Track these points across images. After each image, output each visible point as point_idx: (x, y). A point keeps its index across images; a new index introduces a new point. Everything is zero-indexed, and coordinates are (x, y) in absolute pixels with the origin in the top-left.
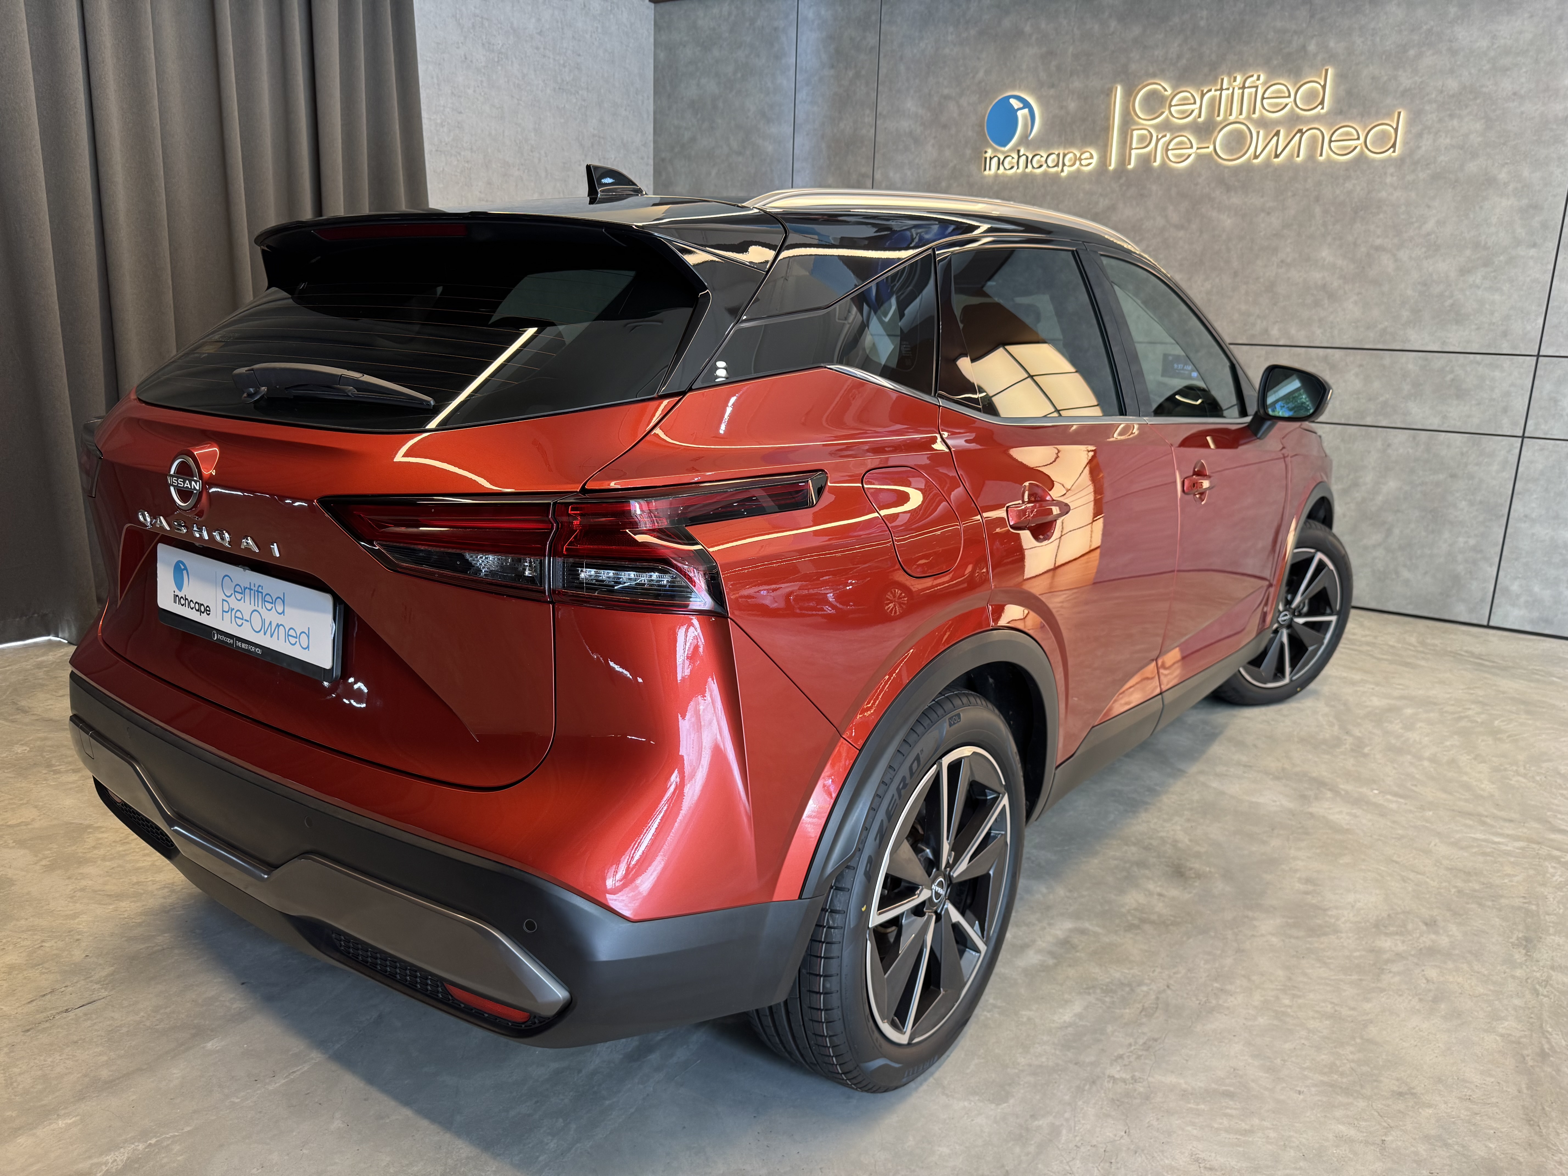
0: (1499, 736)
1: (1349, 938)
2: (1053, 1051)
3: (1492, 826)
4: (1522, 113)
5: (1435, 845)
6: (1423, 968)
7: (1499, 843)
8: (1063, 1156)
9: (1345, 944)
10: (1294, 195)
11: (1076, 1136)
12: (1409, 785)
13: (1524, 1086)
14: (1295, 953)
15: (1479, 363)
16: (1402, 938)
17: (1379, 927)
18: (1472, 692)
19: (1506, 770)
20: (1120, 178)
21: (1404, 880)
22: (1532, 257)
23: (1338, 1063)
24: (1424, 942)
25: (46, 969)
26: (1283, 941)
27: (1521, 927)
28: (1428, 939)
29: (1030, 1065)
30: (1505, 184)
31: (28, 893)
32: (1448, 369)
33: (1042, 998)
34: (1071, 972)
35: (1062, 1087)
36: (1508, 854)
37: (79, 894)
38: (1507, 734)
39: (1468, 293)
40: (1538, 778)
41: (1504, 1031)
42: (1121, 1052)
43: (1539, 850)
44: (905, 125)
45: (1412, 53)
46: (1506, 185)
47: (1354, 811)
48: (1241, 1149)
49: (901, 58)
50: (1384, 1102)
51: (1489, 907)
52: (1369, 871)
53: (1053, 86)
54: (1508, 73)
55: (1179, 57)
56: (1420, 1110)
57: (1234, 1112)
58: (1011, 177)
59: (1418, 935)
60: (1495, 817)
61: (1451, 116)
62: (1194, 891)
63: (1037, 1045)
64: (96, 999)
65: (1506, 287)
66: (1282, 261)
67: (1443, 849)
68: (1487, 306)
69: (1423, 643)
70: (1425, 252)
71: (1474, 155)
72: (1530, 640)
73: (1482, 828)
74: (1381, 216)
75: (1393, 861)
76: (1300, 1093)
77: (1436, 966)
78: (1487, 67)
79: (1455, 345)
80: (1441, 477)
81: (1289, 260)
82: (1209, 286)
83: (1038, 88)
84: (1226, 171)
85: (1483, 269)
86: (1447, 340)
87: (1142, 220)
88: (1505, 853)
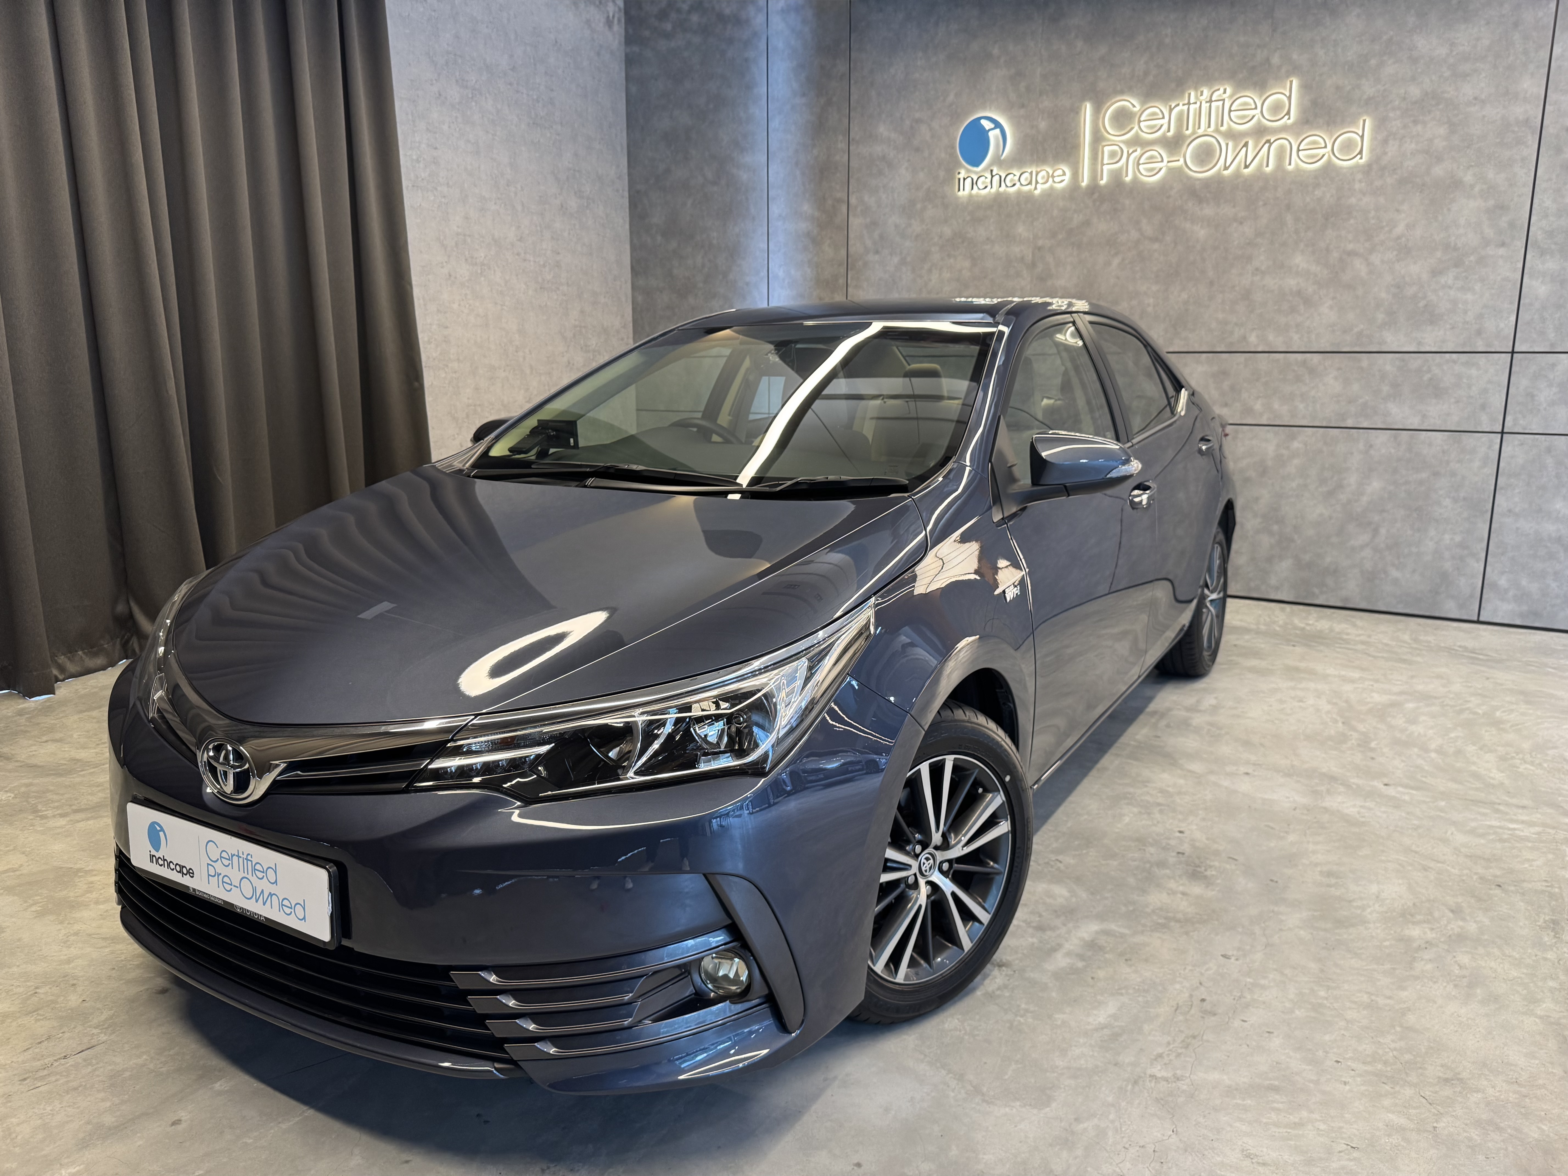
0: (1501, 726)
1: (1377, 928)
2: (1091, 1053)
3: (1507, 814)
4: (1484, 117)
5: (1452, 834)
6: (1455, 954)
7: (1515, 829)
8: (1112, 1158)
9: (1374, 934)
10: (1265, 204)
11: (1123, 1137)
12: (1418, 776)
14: (1324, 945)
15: (1455, 362)
16: (1430, 926)
17: (1406, 916)
18: (1470, 685)
20: (1093, 193)
21: (1425, 869)
22: (1502, 257)
23: (1380, 1052)
24: (1452, 929)
25: (41, 1015)
26: (1312, 934)
28: (1455, 926)
29: (1069, 1068)
30: (1471, 186)
31: (19, 940)
32: (1425, 368)
33: (1075, 1001)
34: (1101, 974)
35: (1104, 1089)
36: (1527, 839)
37: (72, 938)
38: (1509, 725)
39: (1441, 294)
40: (1545, 765)
42: (1160, 1050)
44: (878, 149)
45: (1373, 62)
47: (1367, 804)
48: (1292, 1143)
49: (872, 84)
50: (1431, 1089)
51: (1512, 892)
52: (1390, 861)
53: (1023, 106)
54: (1468, 78)
55: (1146, 73)
57: (1280, 1106)
58: (985, 197)
59: (1446, 923)
60: (1507, 805)
61: (1415, 122)
62: (1218, 889)
63: (1073, 1048)
64: (96, 1043)
65: (1478, 287)
66: (1257, 269)
67: (1460, 838)
68: (1460, 306)
69: (1416, 640)
70: (1397, 255)
71: (1440, 159)
72: (1521, 634)
73: (1497, 815)
74: (1352, 221)
75: (1412, 851)
76: (1345, 1083)
77: (1467, 952)
78: (1448, 73)
79: (1430, 345)
80: (1424, 475)
81: (1263, 268)
82: (1186, 296)
83: (1009, 109)
84: (1197, 183)
85: (1454, 269)
86: (1423, 341)
87: (1116, 234)
88: (1522, 839)
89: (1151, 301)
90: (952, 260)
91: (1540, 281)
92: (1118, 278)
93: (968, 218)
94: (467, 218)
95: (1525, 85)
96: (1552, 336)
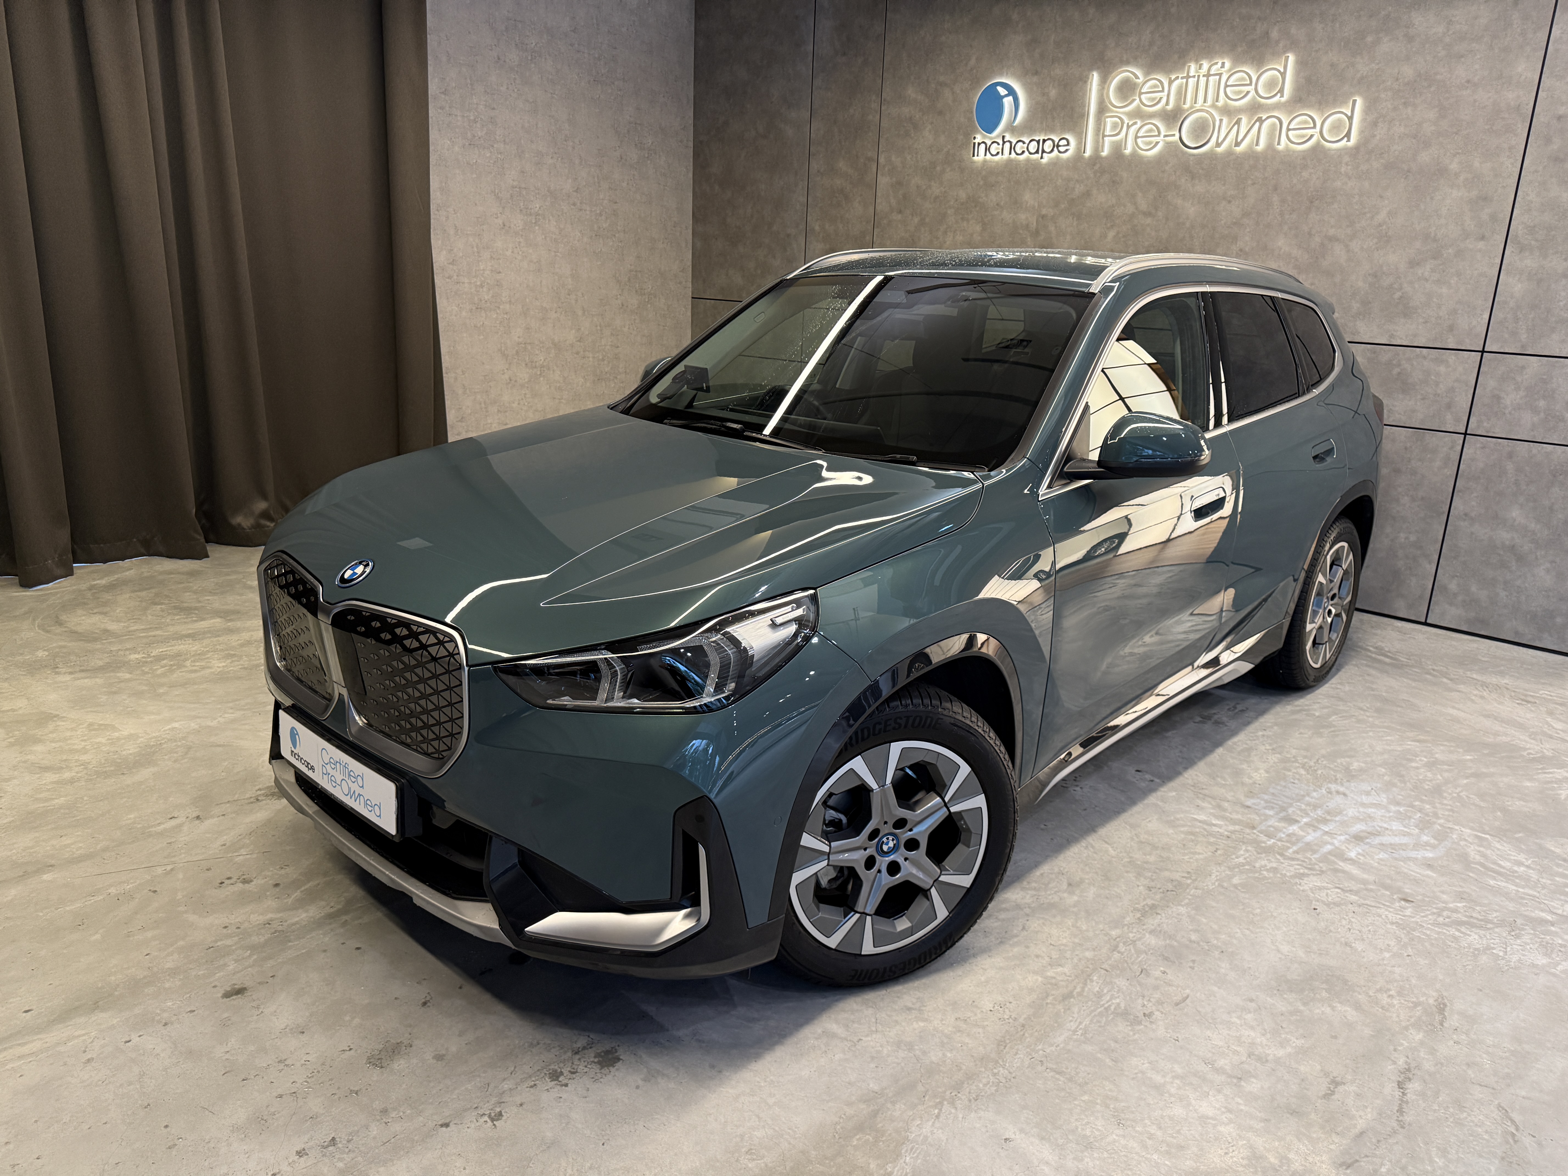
3: (1225, 810)
4: (1475, 101)
7: (1215, 825)
10: (1253, 184)
15: (1425, 358)
16: (1035, 893)
20: (1094, 165)
22: (1480, 250)
27: (1158, 897)
32: (1394, 362)
36: (1214, 835)
39: (1417, 286)
41: (1053, 975)
43: (1249, 834)
44: (906, 110)
45: (1369, 39)
46: (1457, 175)
49: (904, 46)
51: (1145, 877)
53: (1036, 73)
54: (1463, 59)
55: (1151, 44)
56: (915, 1023)
58: (997, 163)
60: (1235, 803)
61: (1405, 104)
65: (1454, 281)
66: (1241, 250)
67: (1152, 826)
68: (1435, 300)
70: (1377, 243)
71: (1427, 145)
73: (1213, 811)
74: (1336, 206)
78: (1443, 53)
79: (1401, 338)
81: (1247, 249)
83: (1023, 75)
84: (1192, 158)
85: (1431, 261)
86: (1395, 333)
87: (1113, 206)
88: (1210, 834)
90: (965, 224)
91: (1517, 278)
93: (981, 183)
94: (523, 172)
95: (1520, 70)
96: (1524, 337)
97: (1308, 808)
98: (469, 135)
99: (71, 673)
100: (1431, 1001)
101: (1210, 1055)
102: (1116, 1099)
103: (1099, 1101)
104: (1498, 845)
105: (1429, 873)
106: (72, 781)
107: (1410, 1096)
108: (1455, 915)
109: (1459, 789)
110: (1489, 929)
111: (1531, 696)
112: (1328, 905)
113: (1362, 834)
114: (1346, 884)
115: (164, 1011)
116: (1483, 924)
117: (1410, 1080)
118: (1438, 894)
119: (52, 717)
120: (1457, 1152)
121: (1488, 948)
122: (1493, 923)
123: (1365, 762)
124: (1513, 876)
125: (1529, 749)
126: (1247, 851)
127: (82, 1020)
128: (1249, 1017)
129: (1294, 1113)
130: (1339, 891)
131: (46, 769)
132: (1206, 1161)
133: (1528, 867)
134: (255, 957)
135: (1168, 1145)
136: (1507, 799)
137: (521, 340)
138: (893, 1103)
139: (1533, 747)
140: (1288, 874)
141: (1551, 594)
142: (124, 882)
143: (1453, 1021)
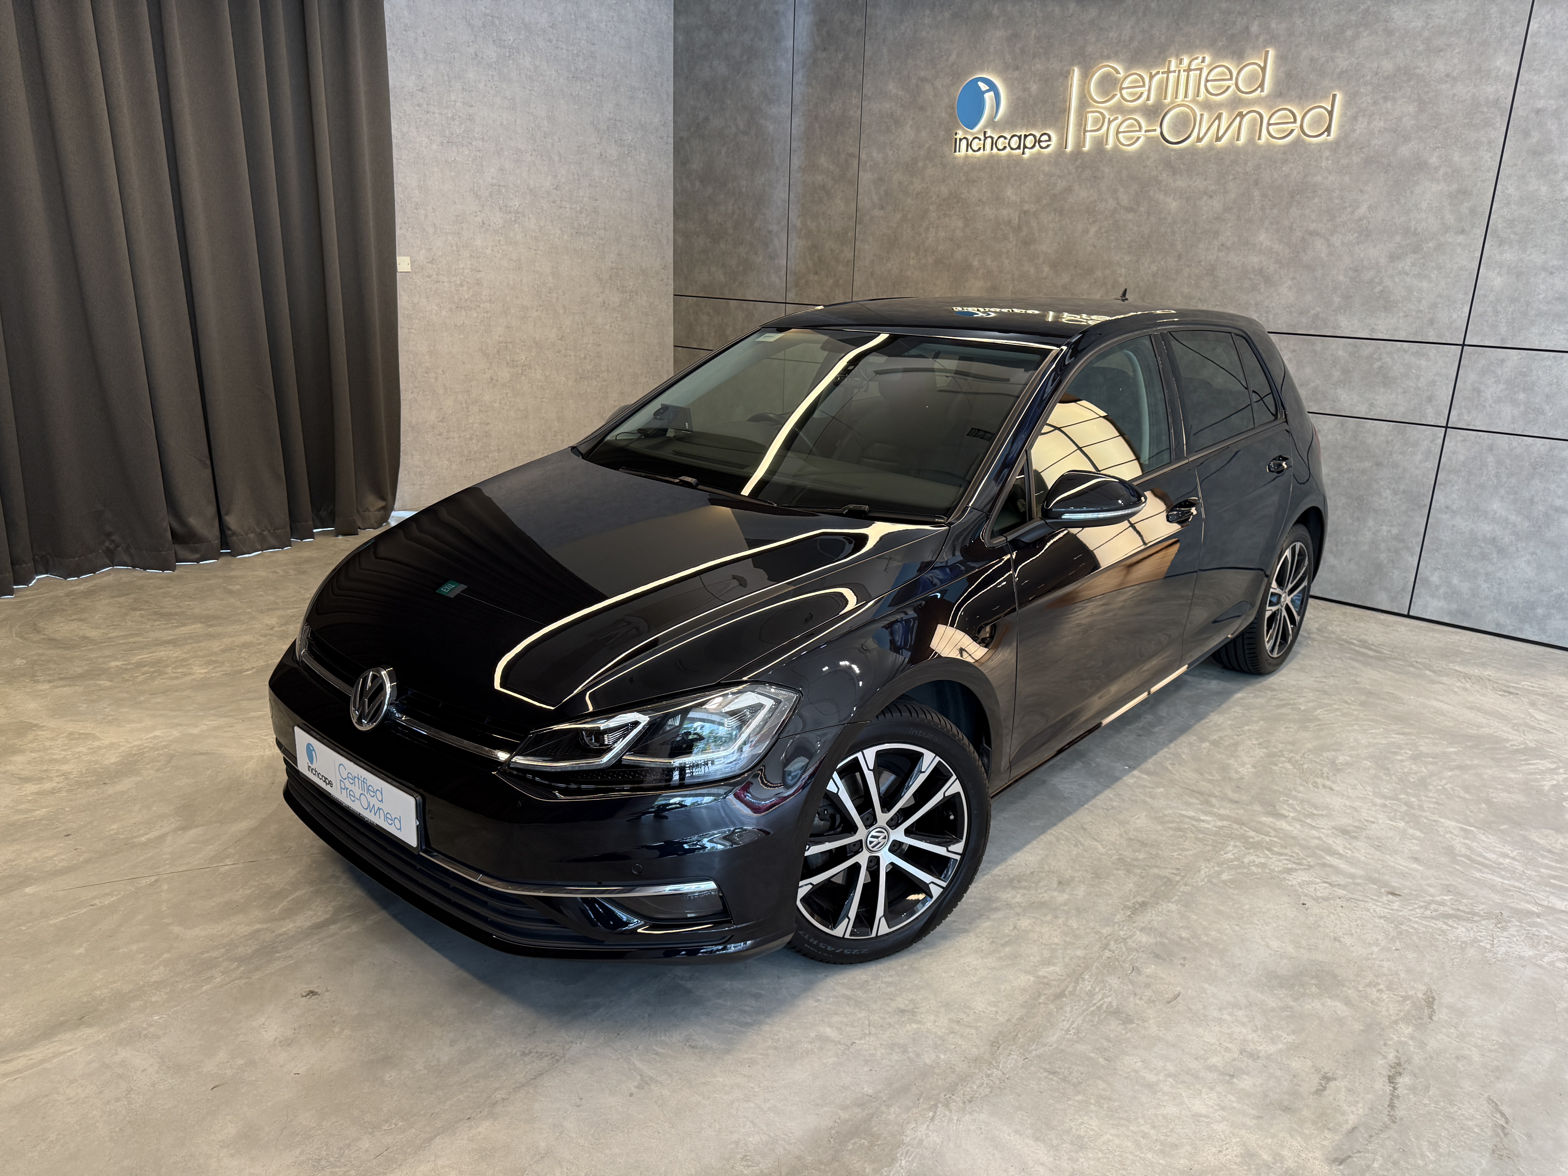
0: (1308, 724)
3: (1213, 806)
4: (1454, 95)
5: (1138, 818)
7: (1203, 821)
10: (1235, 179)
12: (1168, 764)
13: (1017, 1016)
15: (1406, 351)
16: (1025, 892)
18: (1324, 680)
19: (1283, 755)
20: (1076, 160)
22: (1460, 244)
24: (1043, 897)
27: (1148, 894)
28: (1048, 895)
30: (1435, 168)
32: (1375, 356)
36: (1202, 831)
38: (1318, 723)
39: (1397, 280)
40: (1306, 766)
41: (1045, 974)
43: (1237, 830)
44: (887, 106)
45: (1349, 33)
46: (1437, 169)
49: (884, 41)
51: (1135, 874)
53: (1017, 68)
54: (1442, 54)
55: (1132, 39)
56: (907, 1024)
58: (979, 158)
59: (1043, 891)
60: (1223, 798)
61: (1385, 99)
65: (1434, 275)
66: (1223, 245)
67: (1142, 822)
68: (1415, 294)
70: (1357, 238)
71: (1407, 139)
73: (1200, 807)
74: (1316, 200)
77: (1034, 917)
78: (1421, 48)
79: (1383, 333)
80: (1367, 464)
81: (1229, 245)
82: (1155, 269)
83: (1004, 71)
84: (1172, 153)
85: (1411, 255)
86: (1375, 327)
87: (1095, 202)
88: (1199, 830)
89: (1123, 271)
90: (947, 219)
91: (1496, 272)
92: (1094, 246)
93: (963, 179)
94: (502, 170)
95: (1498, 63)
96: (1503, 330)
97: (1295, 802)
98: (447, 132)
99: (49, 681)
100: (1420, 995)
101: (1203, 1052)
102: (1110, 1099)
103: (1092, 1101)
104: (1483, 838)
105: (1415, 866)
106: (53, 792)
107: (1401, 1091)
108: (1442, 908)
109: (1444, 782)
110: (1476, 922)
111: (1514, 687)
112: (1316, 899)
113: (1349, 828)
114: (1334, 879)
115: (151, 1025)
116: (1470, 917)
117: (1400, 1074)
118: (1426, 887)
119: (31, 727)
120: (1448, 1146)
121: (1475, 941)
122: (1480, 916)
123: (1350, 756)
124: (1499, 868)
125: (1512, 740)
126: (1235, 846)
127: (68, 1036)
128: (1240, 1013)
129: (1287, 1109)
130: (1326, 885)
131: (26, 780)
132: (1200, 1159)
133: (1513, 859)
134: (242, 969)
135: (1161, 1144)
136: (1491, 790)
137: (501, 339)
138: (888, 1107)
139: (1515, 738)
140: (1277, 869)
141: (1531, 585)
142: (108, 894)
143: (1442, 1015)
